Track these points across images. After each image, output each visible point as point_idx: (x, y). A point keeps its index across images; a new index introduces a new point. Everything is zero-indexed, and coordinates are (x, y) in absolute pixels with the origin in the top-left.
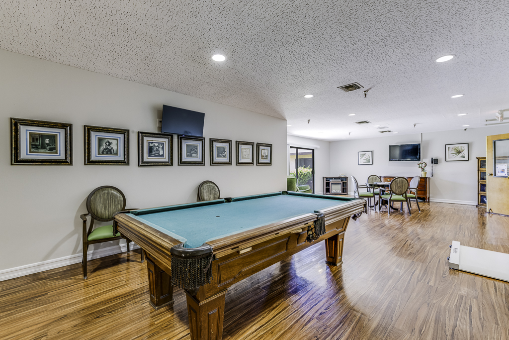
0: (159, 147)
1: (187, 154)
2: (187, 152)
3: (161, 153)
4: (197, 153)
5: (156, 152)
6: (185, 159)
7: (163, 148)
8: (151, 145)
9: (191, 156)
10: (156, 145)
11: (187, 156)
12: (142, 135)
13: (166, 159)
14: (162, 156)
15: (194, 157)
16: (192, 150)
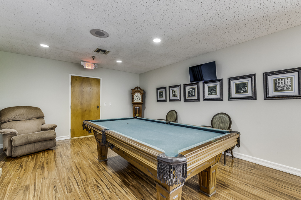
0: (192, 91)
1: (208, 93)
2: (208, 92)
3: (193, 94)
4: (216, 92)
5: (191, 94)
6: (207, 96)
7: (194, 91)
8: (189, 90)
9: (211, 94)
10: (191, 90)
11: (209, 95)
12: (185, 85)
13: (196, 98)
14: (194, 96)
15: (213, 94)
16: (212, 90)
